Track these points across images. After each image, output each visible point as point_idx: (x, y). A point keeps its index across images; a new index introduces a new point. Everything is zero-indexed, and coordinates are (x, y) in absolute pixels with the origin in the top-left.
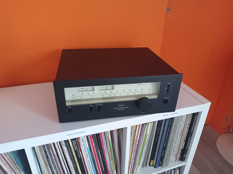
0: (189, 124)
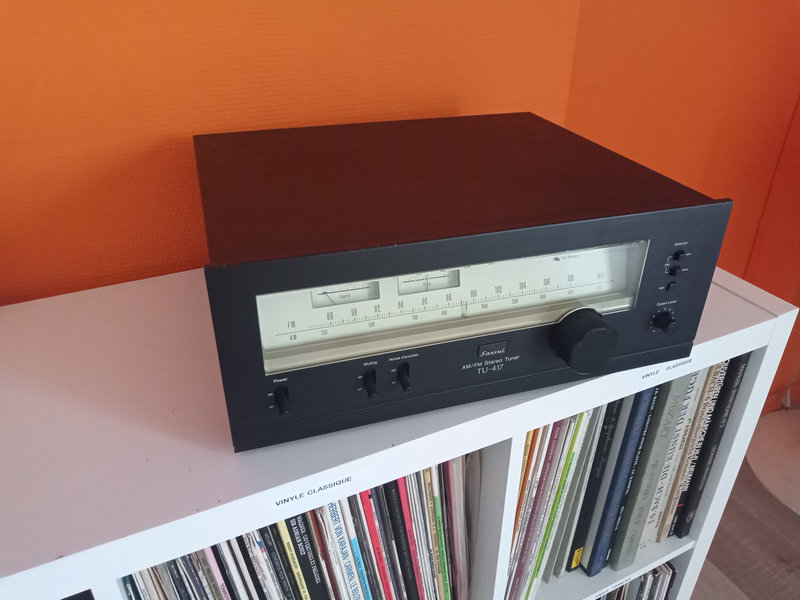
0: (716, 396)
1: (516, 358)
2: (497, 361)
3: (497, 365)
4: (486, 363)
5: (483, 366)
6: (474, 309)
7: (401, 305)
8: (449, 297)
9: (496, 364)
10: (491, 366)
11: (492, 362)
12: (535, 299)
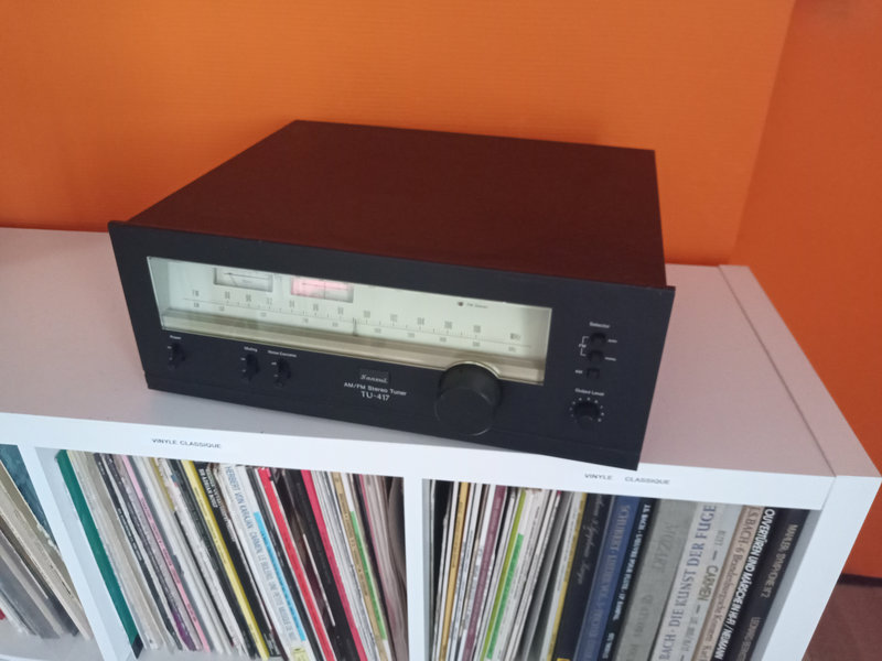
0: (756, 552)
1: (403, 393)
2: (382, 390)
3: (383, 395)
4: (370, 388)
5: (366, 390)
6: (366, 330)
7: (292, 304)
8: (341, 311)
9: (382, 393)
10: (377, 393)
11: (376, 389)
12: (433, 340)
